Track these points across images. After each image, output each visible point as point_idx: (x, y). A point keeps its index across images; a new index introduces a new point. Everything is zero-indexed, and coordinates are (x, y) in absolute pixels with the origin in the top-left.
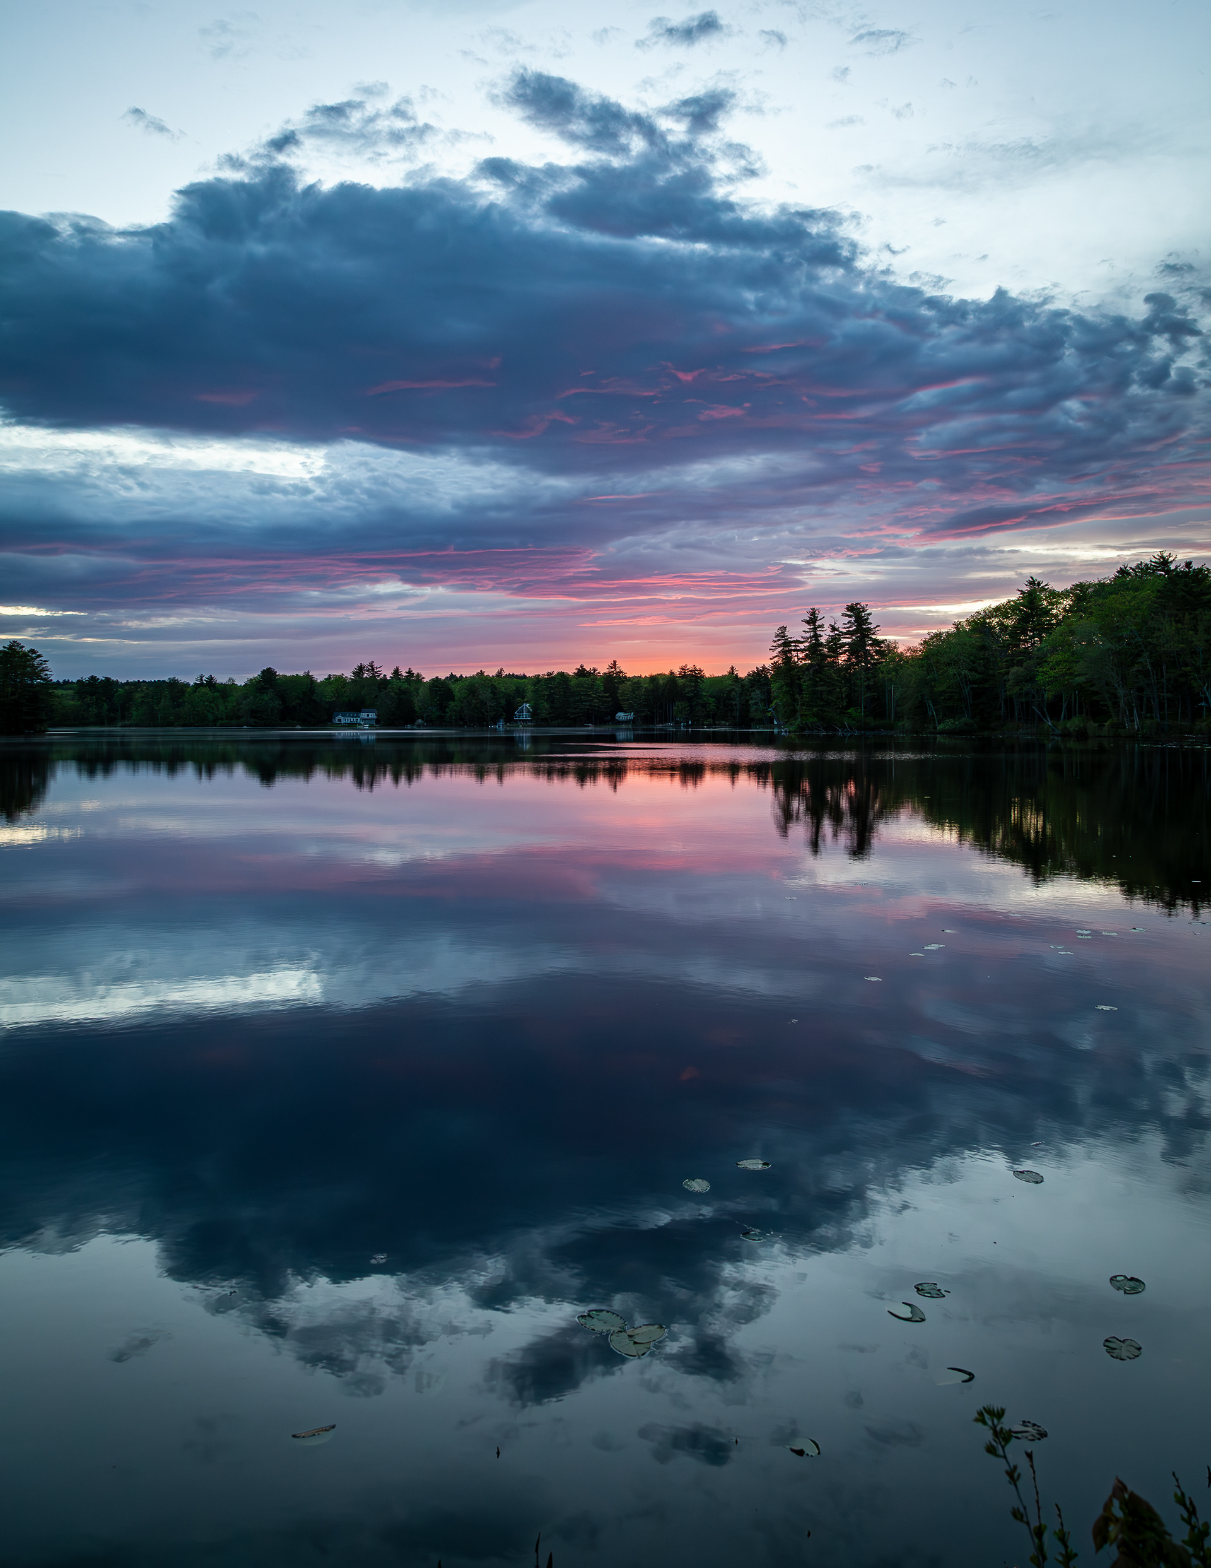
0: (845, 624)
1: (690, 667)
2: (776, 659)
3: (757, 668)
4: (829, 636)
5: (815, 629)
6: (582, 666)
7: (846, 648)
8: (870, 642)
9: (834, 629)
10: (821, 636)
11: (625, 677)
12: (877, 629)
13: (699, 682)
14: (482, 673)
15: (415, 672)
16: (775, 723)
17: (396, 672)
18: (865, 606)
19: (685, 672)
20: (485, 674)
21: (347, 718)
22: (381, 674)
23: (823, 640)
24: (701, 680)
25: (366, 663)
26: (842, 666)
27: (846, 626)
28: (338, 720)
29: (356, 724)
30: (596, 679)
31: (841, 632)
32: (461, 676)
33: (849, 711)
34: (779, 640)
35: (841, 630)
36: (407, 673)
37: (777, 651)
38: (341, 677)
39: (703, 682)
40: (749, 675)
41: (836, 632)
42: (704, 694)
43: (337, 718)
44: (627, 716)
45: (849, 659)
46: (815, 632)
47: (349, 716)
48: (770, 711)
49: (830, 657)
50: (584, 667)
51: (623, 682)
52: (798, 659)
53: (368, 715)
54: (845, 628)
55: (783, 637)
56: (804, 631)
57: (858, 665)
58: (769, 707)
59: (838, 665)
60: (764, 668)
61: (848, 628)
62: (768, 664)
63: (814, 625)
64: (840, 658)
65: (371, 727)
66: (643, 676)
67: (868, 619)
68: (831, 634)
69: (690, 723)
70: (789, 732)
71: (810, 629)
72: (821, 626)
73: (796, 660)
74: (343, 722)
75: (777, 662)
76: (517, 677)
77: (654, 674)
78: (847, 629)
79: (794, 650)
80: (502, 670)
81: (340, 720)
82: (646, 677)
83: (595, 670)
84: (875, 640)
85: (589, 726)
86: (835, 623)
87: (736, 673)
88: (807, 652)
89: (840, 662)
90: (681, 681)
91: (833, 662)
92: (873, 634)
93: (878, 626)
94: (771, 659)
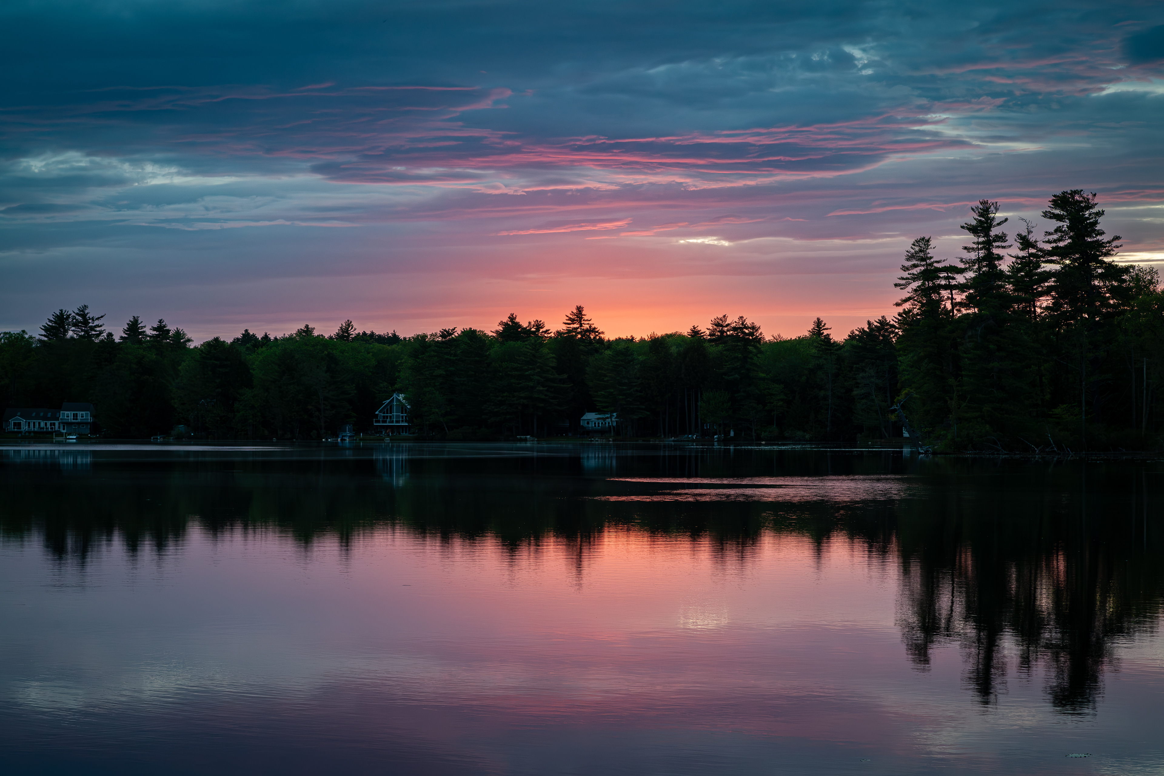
0: (1050, 234)
1: (732, 319)
2: (907, 306)
3: (869, 323)
4: (1017, 257)
5: (988, 245)
6: (512, 318)
7: (1051, 282)
8: (1100, 271)
9: (1025, 243)
10: (1000, 258)
11: (601, 340)
12: (1114, 244)
13: (751, 352)
14: (308, 331)
15: (172, 328)
16: (906, 434)
17: (134, 327)
18: (1090, 197)
19: (722, 332)
20: (316, 333)
21: (32, 421)
22: (101, 332)
23: (1004, 266)
24: (755, 347)
25: (72, 310)
26: (1043, 319)
27: (1051, 238)
28: (15, 424)
29: (51, 433)
30: (541, 345)
31: (1041, 250)
32: (266, 337)
33: (1057, 411)
34: (915, 266)
35: (1041, 245)
36: (154, 329)
37: (909, 288)
38: (20, 337)
39: (761, 352)
40: (852, 337)
41: (1032, 251)
42: (763, 375)
43: (12, 422)
44: (604, 419)
45: (1056, 306)
46: (989, 250)
47: (37, 417)
48: (895, 410)
49: (1019, 300)
50: (517, 320)
51: (597, 351)
52: (954, 305)
53: (75, 416)
54: (1049, 242)
55: (923, 259)
56: (965, 248)
57: (1074, 318)
58: (892, 403)
59: (1035, 317)
60: (883, 323)
61: (1055, 241)
62: (892, 315)
63: (987, 235)
64: (1038, 304)
65: (82, 439)
66: (637, 339)
67: (1096, 223)
68: (1022, 254)
69: (732, 434)
70: (934, 453)
71: (978, 243)
72: (1002, 238)
73: (949, 306)
74: (24, 428)
75: (910, 311)
76: (381, 339)
77: (659, 333)
78: (1054, 245)
79: (946, 287)
80: (349, 324)
81: (18, 425)
82: (642, 340)
83: (539, 326)
84: (1110, 267)
85: (526, 440)
86: (1029, 232)
87: (825, 332)
88: (971, 291)
89: (1038, 310)
90: (713, 350)
91: (1024, 311)
92: (1107, 254)
93: (1117, 238)
94: (898, 305)
